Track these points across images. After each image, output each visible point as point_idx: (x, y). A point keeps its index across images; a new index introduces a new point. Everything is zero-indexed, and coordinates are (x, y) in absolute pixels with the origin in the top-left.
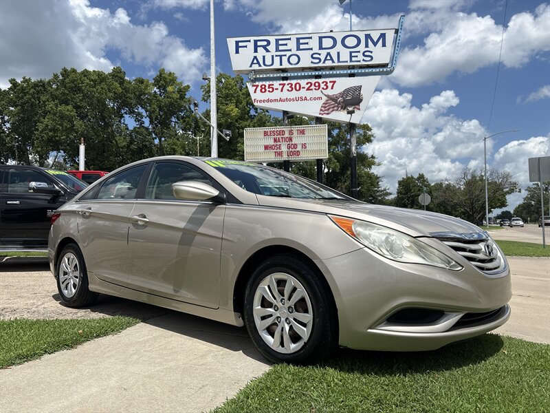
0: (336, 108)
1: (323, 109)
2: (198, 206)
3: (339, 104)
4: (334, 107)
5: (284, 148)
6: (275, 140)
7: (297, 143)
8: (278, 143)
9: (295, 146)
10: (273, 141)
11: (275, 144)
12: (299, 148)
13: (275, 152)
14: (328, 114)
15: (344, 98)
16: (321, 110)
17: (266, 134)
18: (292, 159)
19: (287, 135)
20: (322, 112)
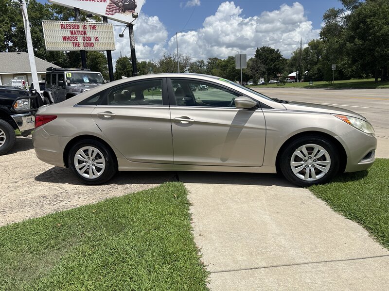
0: (118, 11)
1: (108, 10)
2: (239, 111)
3: (120, 7)
4: (116, 10)
5: (80, 40)
6: (72, 33)
7: (90, 36)
8: (75, 36)
9: (89, 38)
10: (69, 33)
11: (72, 36)
12: (93, 41)
13: (73, 43)
14: (112, 14)
15: (123, 3)
16: (107, 11)
17: (62, 26)
18: (88, 49)
19: (81, 29)
20: (107, 12)
